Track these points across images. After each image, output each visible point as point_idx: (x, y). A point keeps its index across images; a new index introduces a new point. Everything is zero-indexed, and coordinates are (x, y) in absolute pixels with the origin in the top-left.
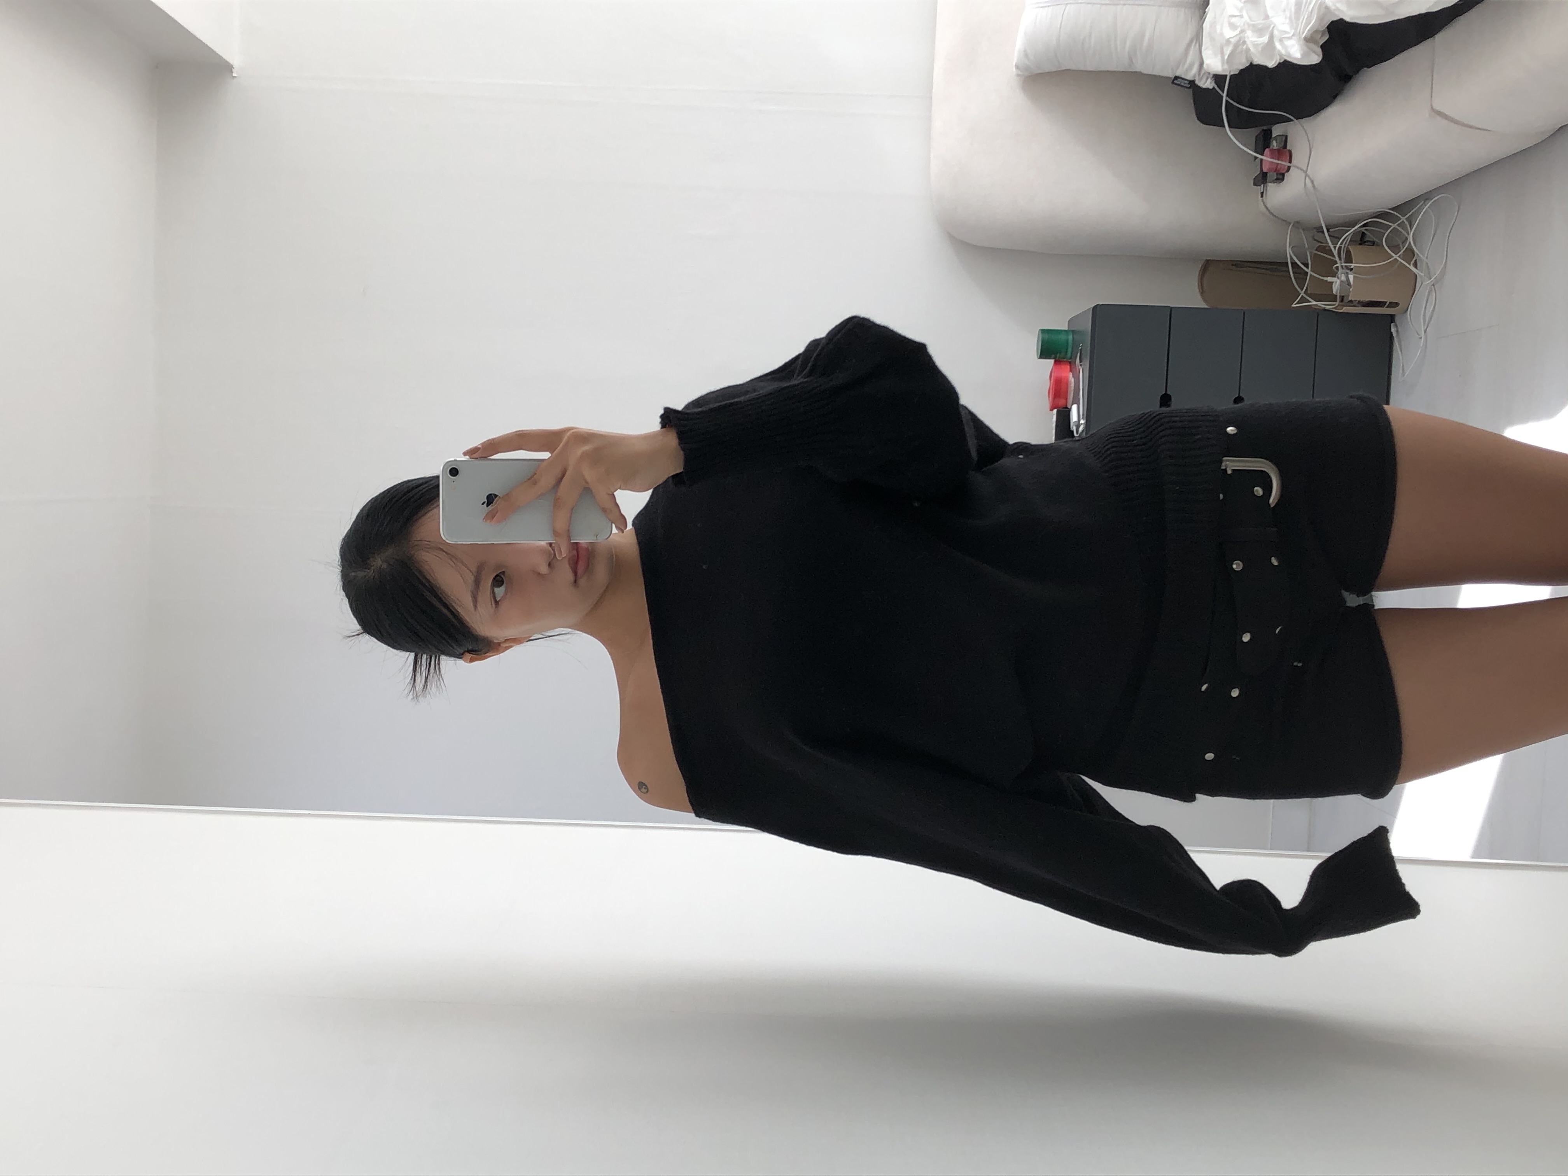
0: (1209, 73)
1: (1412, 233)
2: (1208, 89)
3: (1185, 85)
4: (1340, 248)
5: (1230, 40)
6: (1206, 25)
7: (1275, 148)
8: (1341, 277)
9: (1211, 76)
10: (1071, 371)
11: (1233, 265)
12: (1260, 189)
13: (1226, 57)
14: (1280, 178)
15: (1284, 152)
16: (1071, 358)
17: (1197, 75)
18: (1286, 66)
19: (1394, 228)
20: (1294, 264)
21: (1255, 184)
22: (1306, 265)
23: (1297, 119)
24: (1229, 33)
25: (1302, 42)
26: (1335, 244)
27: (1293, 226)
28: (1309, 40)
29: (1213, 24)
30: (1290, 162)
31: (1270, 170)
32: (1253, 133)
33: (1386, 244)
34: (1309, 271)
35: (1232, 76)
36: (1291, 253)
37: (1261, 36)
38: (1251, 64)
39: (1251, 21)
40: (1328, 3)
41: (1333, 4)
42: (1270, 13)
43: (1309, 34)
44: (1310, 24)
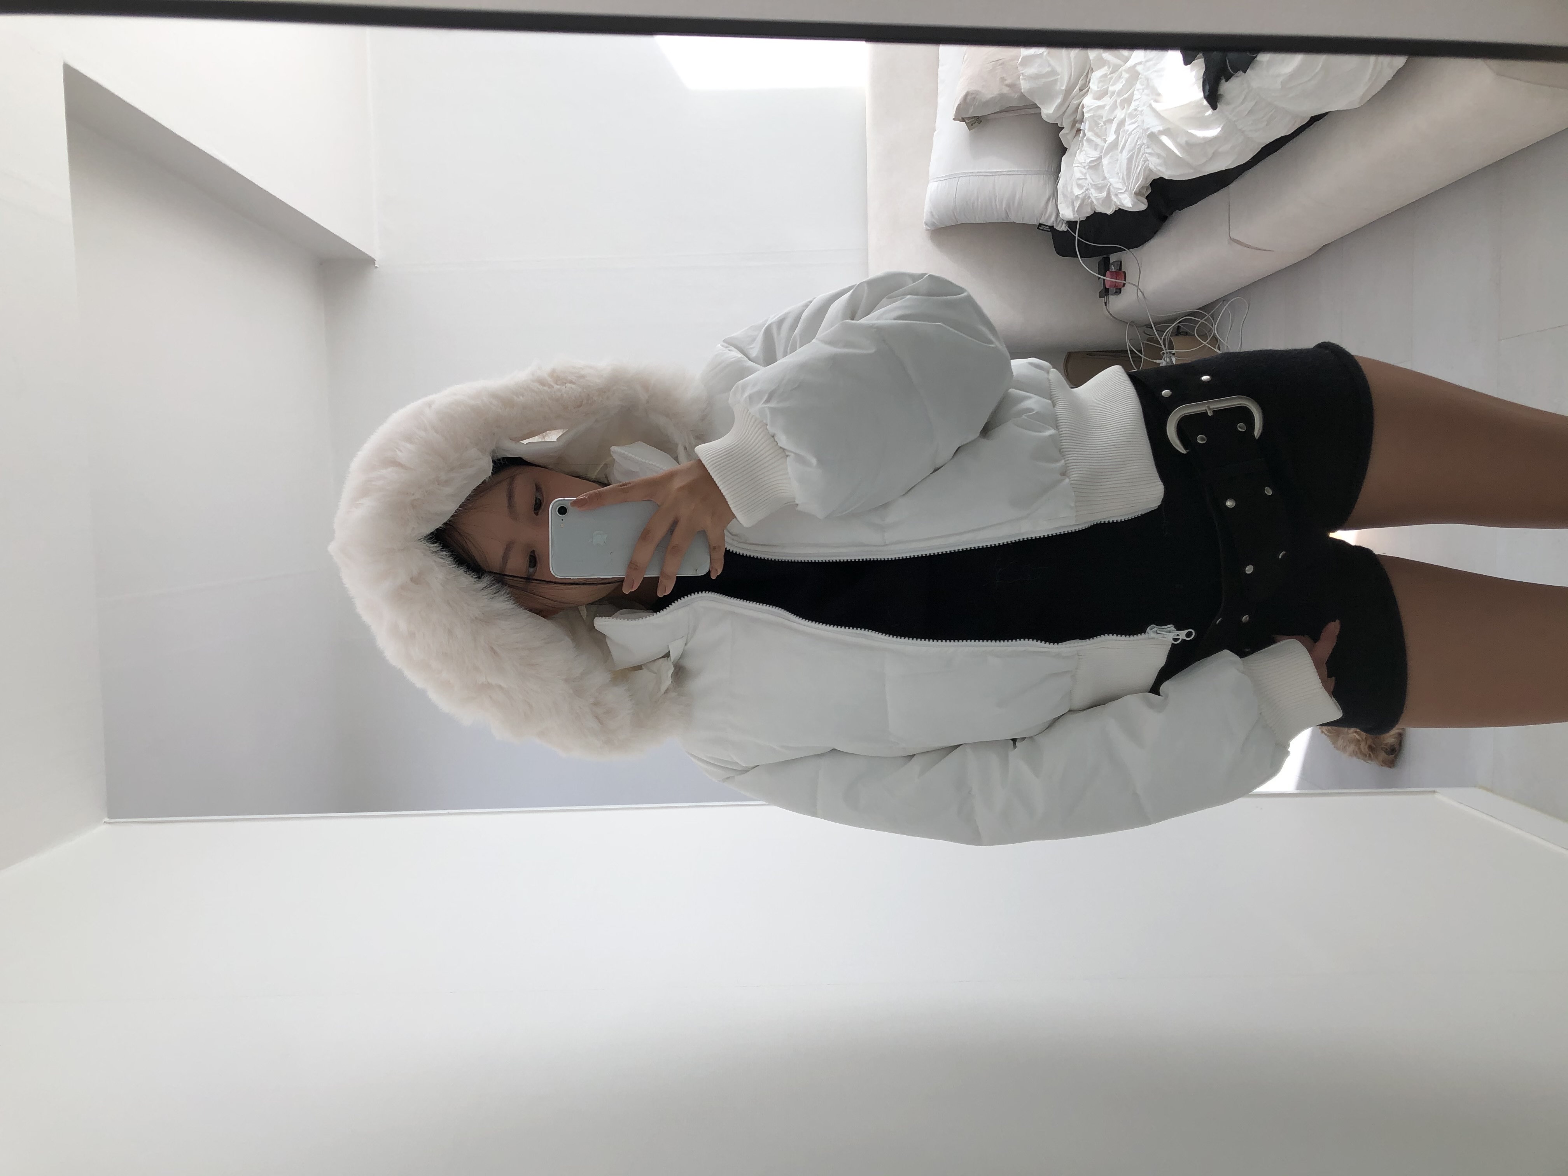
0: (1064, 220)
1: (1216, 326)
2: (1064, 231)
3: (1047, 230)
4: (1164, 339)
5: (1079, 196)
6: (1060, 186)
7: (1113, 270)
8: (1166, 359)
9: (1065, 222)
11: (1087, 354)
12: (1103, 300)
13: (1076, 209)
14: (1118, 291)
15: (1120, 273)
17: (1055, 223)
18: (1120, 213)
19: (1202, 323)
20: (1132, 351)
21: (1100, 297)
22: (1140, 351)
23: (1128, 249)
24: (1077, 192)
25: (1133, 195)
26: (1161, 336)
27: (1129, 324)
28: (1138, 194)
29: (1065, 186)
30: (1125, 280)
31: (1111, 286)
32: (1096, 261)
33: (1197, 334)
34: (1142, 356)
35: (1080, 222)
36: (1130, 345)
37: (1101, 192)
38: (1095, 212)
39: (1093, 182)
40: (1152, 166)
41: (1155, 167)
42: (1107, 176)
43: (1138, 189)
44: (1138, 182)
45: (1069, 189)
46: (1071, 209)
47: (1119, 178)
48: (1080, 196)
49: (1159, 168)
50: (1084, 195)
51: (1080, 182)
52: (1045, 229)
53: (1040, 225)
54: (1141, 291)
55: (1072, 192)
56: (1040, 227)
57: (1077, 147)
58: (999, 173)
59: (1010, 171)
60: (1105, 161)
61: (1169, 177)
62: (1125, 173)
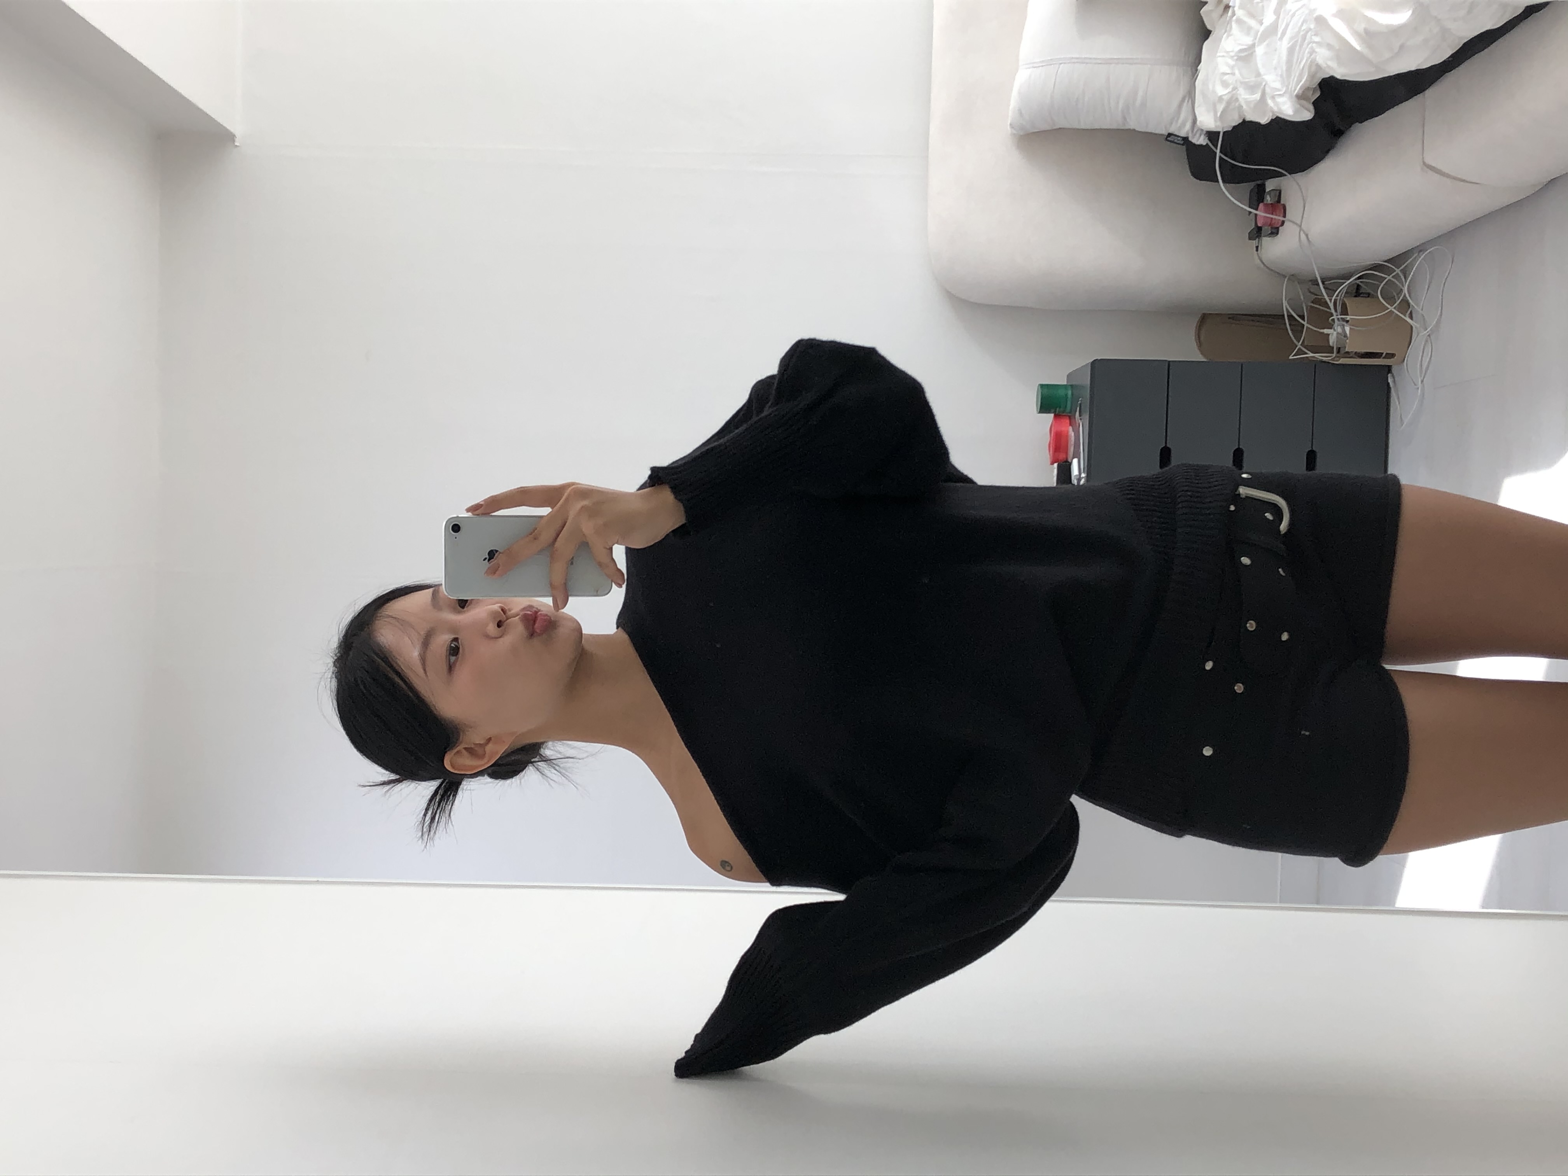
0: (1202, 130)
2: (1201, 146)
3: (1178, 142)
5: (1224, 97)
6: (1199, 83)
7: (1269, 202)
8: (1337, 328)
9: (1205, 132)
10: (1070, 425)
11: (1229, 318)
12: (1254, 243)
13: (1219, 115)
14: (1275, 232)
15: (1278, 206)
16: (1070, 413)
17: (1190, 132)
19: (1389, 280)
23: (1290, 174)
24: (1221, 91)
25: (1295, 99)
27: (1288, 279)
29: (1206, 83)
30: (1284, 216)
31: (1265, 224)
34: (1305, 323)
35: (1224, 133)
38: (1244, 121)
39: (1243, 78)
40: (1320, 61)
41: (1324, 62)
42: (1262, 71)
43: (1301, 92)
44: (1301, 81)
45: (1211, 87)
46: (1212, 114)
47: (1277, 75)
49: (1330, 63)
50: (1230, 95)
51: (1225, 78)
52: (1176, 141)
53: (1170, 135)
54: (1304, 232)
55: (1214, 92)
56: (1168, 138)
57: (1223, 31)
58: (1115, 61)
59: (1132, 59)
60: (1260, 50)
61: (1342, 76)
62: (1284, 69)
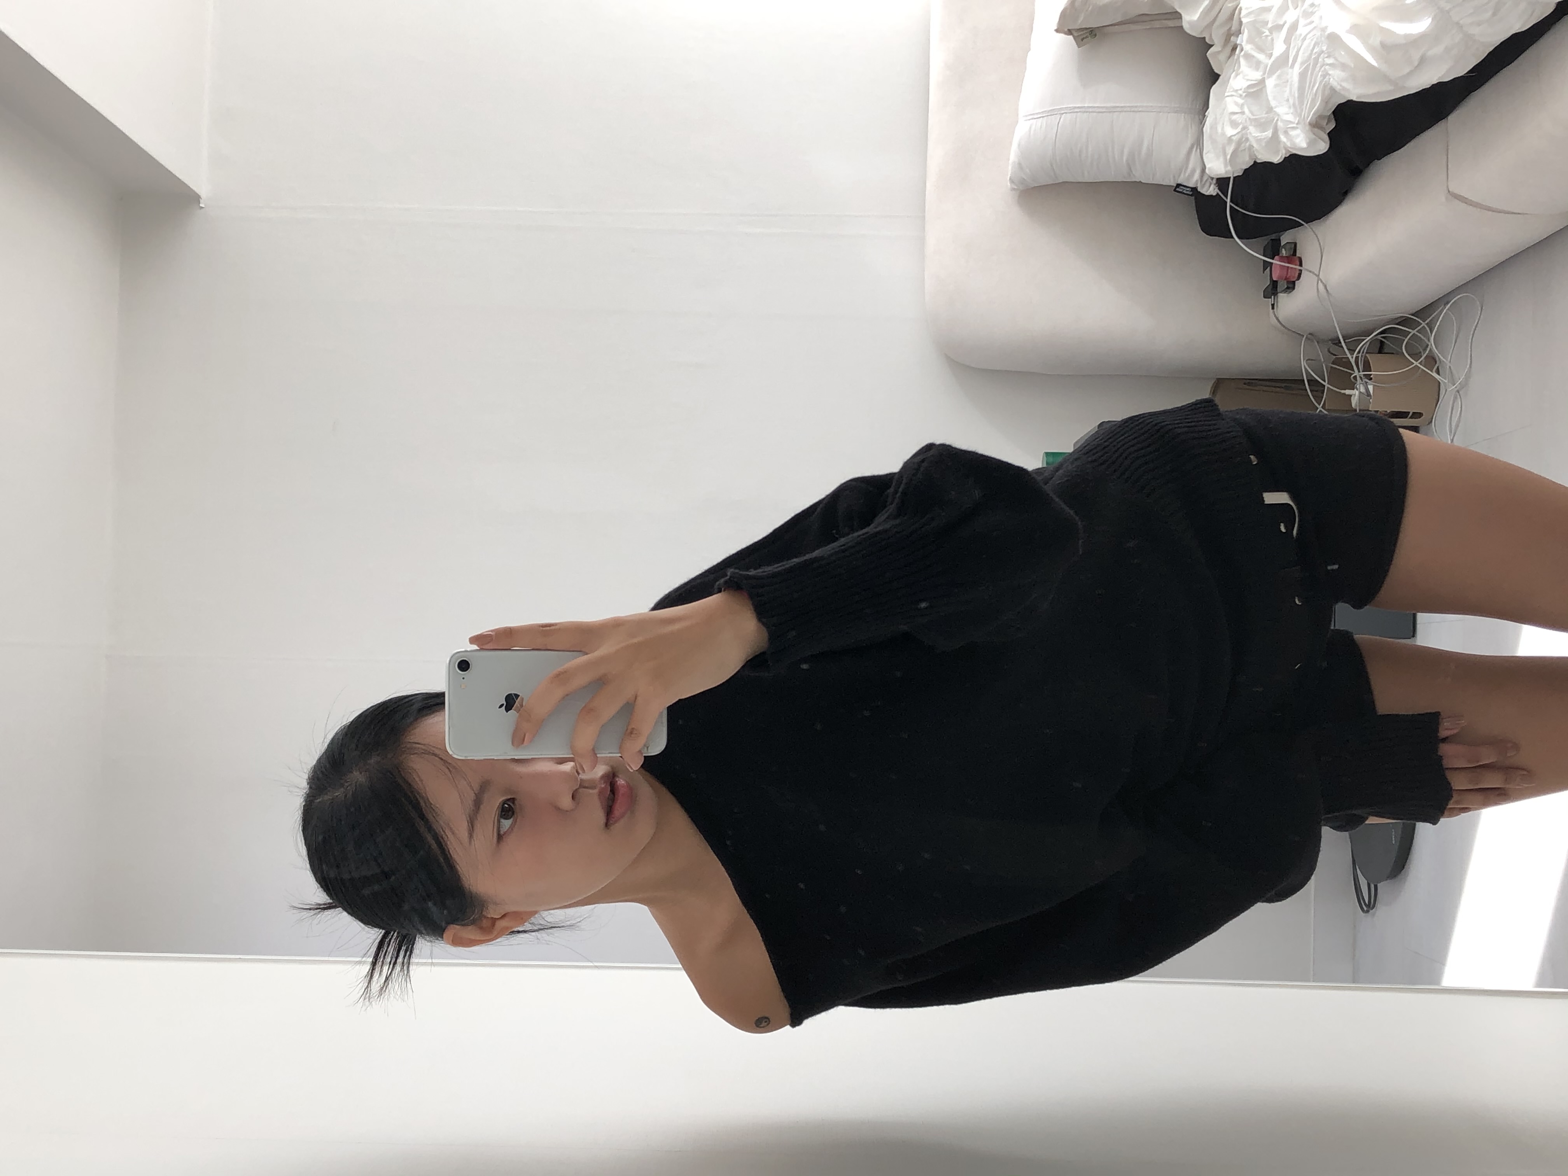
0: (1212, 179)
1: (1433, 336)
2: (1211, 196)
3: (1188, 192)
4: (1357, 358)
6: (1207, 128)
7: (1284, 255)
8: (1360, 386)
9: (1214, 181)
11: (1245, 384)
12: (1270, 301)
13: (1229, 157)
14: (1291, 286)
15: (1294, 256)
17: (1199, 180)
18: (1292, 160)
19: (1414, 334)
20: (1309, 377)
21: (1265, 298)
22: (1323, 378)
23: (1307, 223)
24: (1230, 131)
26: (1352, 353)
27: (1307, 338)
28: (1315, 126)
29: (1213, 127)
30: (1301, 265)
31: (1280, 277)
32: (1261, 241)
33: (1407, 352)
34: (1326, 384)
35: (1235, 178)
36: (1306, 365)
37: (1264, 130)
38: (1255, 162)
39: (1253, 114)
40: (1334, 83)
41: (1338, 84)
42: (1273, 103)
43: (1315, 119)
44: (1315, 109)
45: (1220, 130)
46: (1222, 159)
47: (1290, 107)
48: (1234, 138)
49: (1345, 84)
50: (1240, 136)
51: (1234, 117)
52: (1185, 192)
53: (1178, 185)
54: (1322, 282)
55: (1223, 134)
56: (1177, 189)
57: (1232, 70)
58: (1118, 109)
59: (1136, 107)
60: (1270, 83)
61: (1361, 98)
62: (1296, 95)
